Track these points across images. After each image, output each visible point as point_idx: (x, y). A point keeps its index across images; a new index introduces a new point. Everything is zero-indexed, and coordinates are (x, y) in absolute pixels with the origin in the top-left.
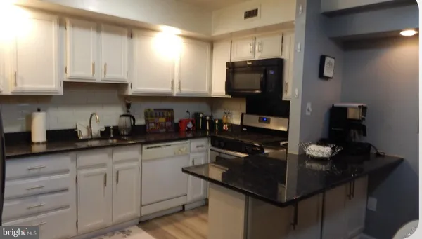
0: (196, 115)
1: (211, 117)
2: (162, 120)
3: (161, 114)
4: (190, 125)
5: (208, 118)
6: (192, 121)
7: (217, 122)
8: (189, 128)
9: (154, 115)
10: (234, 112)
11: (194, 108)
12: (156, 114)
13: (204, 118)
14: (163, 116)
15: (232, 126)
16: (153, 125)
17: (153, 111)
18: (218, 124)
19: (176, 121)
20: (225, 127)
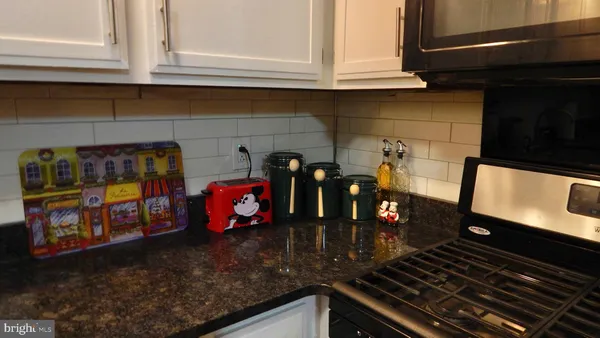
0: (276, 161)
1: (332, 168)
2: (124, 193)
3: (119, 169)
4: (248, 207)
5: (319, 175)
6: (257, 191)
7: (354, 189)
8: (242, 219)
9: (80, 174)
10: (420, 150)
11: (267, 134)
12: (88, 168)
13: (305, 176)
14: (130, 177)
15: (412, 204)
16: (72, 219)
17: (71, 157)
18: (357, 197)
19: (195, 188)
20: (388, 210)
